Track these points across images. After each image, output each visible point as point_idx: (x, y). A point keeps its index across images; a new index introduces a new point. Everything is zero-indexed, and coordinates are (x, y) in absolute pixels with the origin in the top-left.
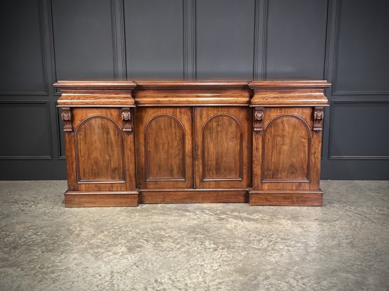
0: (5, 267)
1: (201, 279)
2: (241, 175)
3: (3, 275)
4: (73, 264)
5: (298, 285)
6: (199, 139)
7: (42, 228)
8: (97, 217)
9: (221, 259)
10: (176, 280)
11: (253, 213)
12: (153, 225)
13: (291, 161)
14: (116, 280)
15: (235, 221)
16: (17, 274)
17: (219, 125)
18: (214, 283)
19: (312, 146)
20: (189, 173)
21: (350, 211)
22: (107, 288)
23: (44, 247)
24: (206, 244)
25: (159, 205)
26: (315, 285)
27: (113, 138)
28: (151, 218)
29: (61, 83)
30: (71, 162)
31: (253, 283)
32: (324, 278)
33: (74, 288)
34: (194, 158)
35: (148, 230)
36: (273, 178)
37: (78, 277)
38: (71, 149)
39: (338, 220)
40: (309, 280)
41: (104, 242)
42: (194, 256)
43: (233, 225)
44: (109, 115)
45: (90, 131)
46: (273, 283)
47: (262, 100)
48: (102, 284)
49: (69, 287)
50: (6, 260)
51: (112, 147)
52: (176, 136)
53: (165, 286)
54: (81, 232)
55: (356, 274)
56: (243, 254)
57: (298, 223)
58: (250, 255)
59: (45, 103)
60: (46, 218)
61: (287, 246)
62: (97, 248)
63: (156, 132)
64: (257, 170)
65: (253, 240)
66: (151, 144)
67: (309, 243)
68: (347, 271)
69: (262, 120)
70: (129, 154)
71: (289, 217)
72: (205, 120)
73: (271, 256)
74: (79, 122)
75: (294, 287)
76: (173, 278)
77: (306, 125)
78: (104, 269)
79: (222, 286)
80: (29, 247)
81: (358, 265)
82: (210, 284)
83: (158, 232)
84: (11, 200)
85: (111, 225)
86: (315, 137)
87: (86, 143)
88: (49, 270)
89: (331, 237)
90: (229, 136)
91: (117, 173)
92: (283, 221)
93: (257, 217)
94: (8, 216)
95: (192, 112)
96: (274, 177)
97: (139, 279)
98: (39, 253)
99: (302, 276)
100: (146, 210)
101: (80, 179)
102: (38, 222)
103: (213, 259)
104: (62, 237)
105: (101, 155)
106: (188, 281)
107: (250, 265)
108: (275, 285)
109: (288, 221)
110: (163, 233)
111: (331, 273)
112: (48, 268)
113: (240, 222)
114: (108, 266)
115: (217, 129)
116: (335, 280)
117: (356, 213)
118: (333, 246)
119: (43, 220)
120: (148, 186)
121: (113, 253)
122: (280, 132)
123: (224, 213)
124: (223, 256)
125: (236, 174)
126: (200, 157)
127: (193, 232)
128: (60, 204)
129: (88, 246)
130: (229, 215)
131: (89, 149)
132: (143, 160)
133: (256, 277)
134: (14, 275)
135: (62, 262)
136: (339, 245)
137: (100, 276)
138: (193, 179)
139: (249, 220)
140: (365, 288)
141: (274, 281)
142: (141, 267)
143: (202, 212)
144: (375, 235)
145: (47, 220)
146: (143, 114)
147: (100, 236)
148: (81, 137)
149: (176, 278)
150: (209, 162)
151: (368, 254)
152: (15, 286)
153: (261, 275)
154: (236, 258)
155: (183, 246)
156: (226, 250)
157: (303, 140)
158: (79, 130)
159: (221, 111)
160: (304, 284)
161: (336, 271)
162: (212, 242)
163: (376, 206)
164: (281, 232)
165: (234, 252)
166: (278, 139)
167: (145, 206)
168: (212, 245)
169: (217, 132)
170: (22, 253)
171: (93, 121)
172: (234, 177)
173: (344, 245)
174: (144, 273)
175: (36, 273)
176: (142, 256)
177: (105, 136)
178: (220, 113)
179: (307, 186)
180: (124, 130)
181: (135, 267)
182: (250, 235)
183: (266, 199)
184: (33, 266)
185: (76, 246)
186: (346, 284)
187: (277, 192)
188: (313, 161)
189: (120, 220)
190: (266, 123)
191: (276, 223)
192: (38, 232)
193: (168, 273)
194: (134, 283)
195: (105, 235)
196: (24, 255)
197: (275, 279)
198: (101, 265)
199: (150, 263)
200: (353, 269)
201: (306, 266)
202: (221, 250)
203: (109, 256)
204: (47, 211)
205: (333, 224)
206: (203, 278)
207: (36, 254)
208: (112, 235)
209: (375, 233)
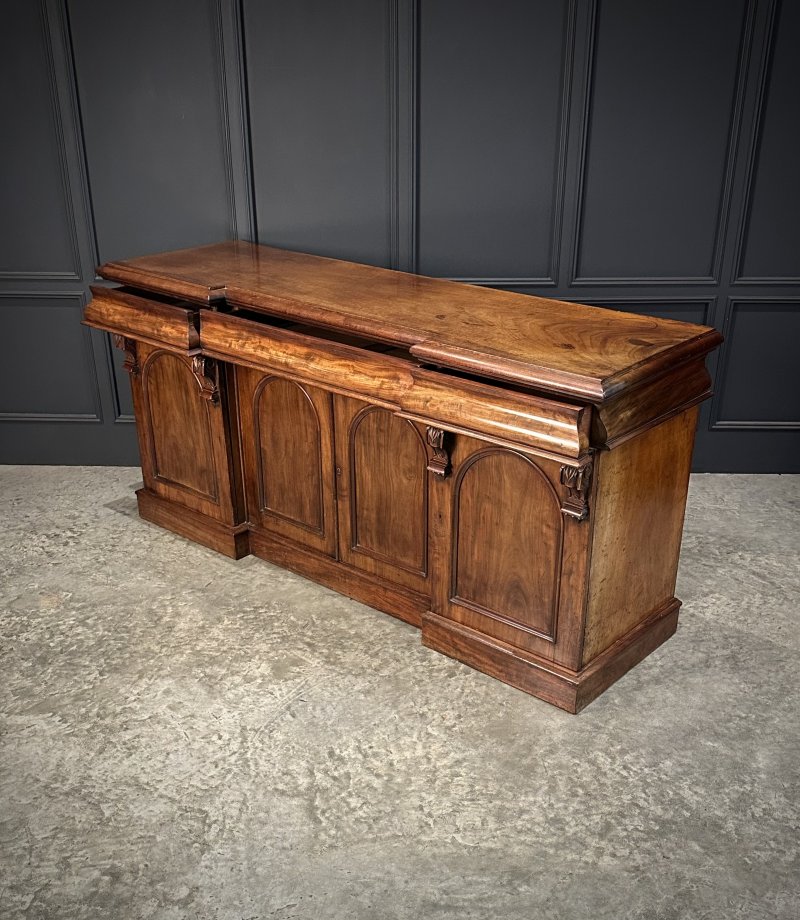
0: (28, 712)
1: (420, 752)
3: (25, 733)
4: (164, 707)
5: (613, 770)
7: (94, 605)
8: (207, 579)
9: (463, 699)
10: (370, 752)
12: (324, 602)
14: (252, 750)
16: (53, 732)
18: (445, 762)
21: (742, 567)
22: (236, 770)
23: (102, 660)
26: (646, 770)
32: (668, 751)
33: (169, 770)
35: (314, 617)
37: (176, 740)
39: (712, 592)
40: (637, 758)
41: (225, 648)
42: (408, 690)
46: (564, 762)
48: (224, 759)
49: (160, 765)
50: (25, 693)
53: (348, 768)
54: (176, 620)
55: (733, 742)
60: (100, 577)
62: (211, 665)
68: (716, 733)
75: (605, 774)
76: (365, 747)
78: (228, 720)
79: (462, 771)
80: (72, 658)
81: (741, 718)
82: (438, 764)
83: (333, 622)
84: (22, 526)
85: (236, 602)
88: (118, 721)
89: (693, 641)
94: (20, 570)
97: (297, 747)
98: (93, 676)
99: (625, 745)
102: (85, 589)
103: (447, 699)
104: (138, 630)
106: (395, 757)
107: (521, 715)
108: (567, 768)
110: (344, 626)
111: (683, 738)
112: (115, 715)
114: (236, 713)
115: (378, 439)
116: (688, 758)
117: (754, 573)
118: (693, 666)
119: (95, 583)
121: (245, 677)
124: (467, 691)
129: (193, 659)
133: (529, 748)
134: (48, 733)
135: (142, 701)
136: (707, 664)
137: (220, 738)
140: (747, 779)
141: (565, 758)
142: (301, 718)
144: (786, 637)
145: (103, 583)
147: (215, 632)
149: (371, 747)
151: (765, 688)
152: (53, 761)
153: (542, 742)
154: (494, 696)
155: (386, 663)
160: (625, 768)
161: (692, 732)
169: (379, 446)
170: (60, 676)
173: (717, 663)
174: (308, 732)
175: (93, 728)
176: (302, 687)
181: (289, 717)
184: (83, 710)
185: (167, 656)
186: (710, 767)
189: (254, 588)
192: (88, 618)
193: (355, 734)
194: (287, 758)
195: (225, 630)
196: (63, 681)
197: (569, 753)
198: (221, 710)
199: (318, 708)
200: (728, 729)
201: (632, 719)
202: (462, 676)
203: (236, 686)
204: (102, 559)
205: (701, 604)
206: (424, 747)
207: (88, 678)
208: (240, 630)
209: (787, 630)
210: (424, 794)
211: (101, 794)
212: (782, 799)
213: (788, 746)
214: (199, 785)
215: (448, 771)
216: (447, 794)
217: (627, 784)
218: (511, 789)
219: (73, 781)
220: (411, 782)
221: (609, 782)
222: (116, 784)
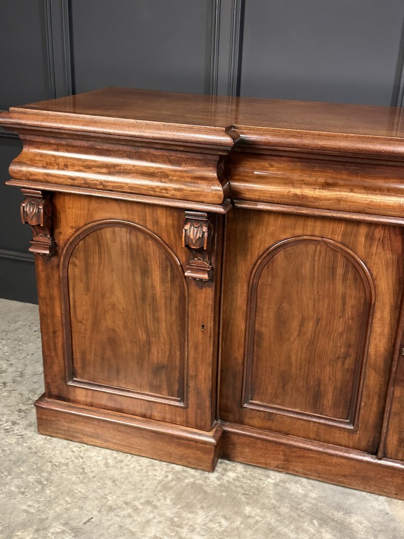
20: (368, 410)
30: (51, 330)
34: (391, 376)
38: (52, 298)
44: (149, 224)
45: (100, 259)
51: (155, 310)
52: (344, 304)
63: (285, 283)
66: (268, 313)
70: (199, 337)
74: (71, 231)
87: (88, 289)
91: (164, 377)
100: (231, 498)
101: (73, 374)
105: (125, 325)
120: (246, 420)
131: (95, 306)
132: (238, 352)
138: (380, 432)
146: (252, 226)
148: (77, 271)
158: (71, 253)
171: (107, 233)
177: (138, 279)
180: (188, 272)
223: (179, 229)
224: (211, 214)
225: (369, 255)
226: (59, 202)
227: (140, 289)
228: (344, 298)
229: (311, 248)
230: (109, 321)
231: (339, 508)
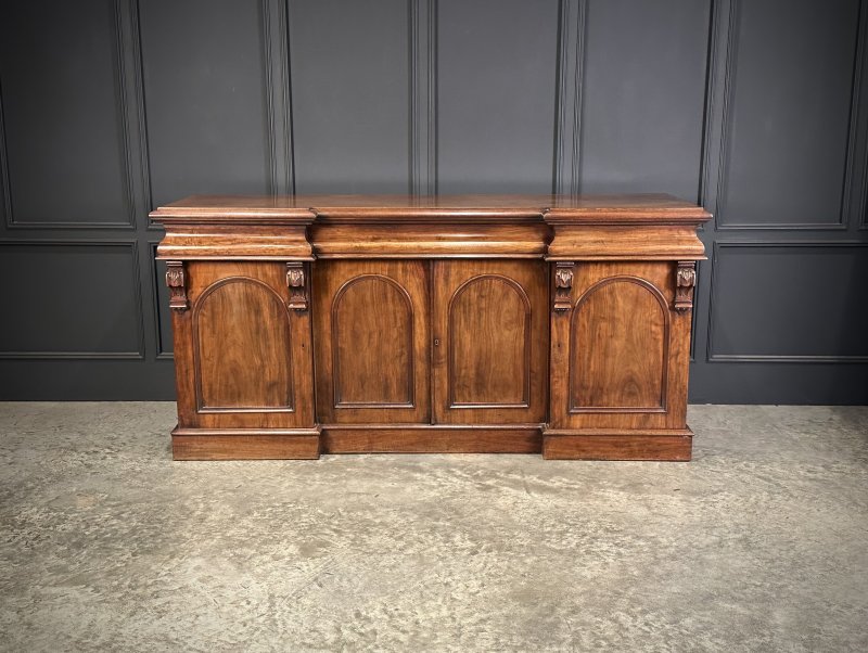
0: (62, 584)
1: (445, 612)
2: (527, 398)
3: (59, 600)
4: (195, 580)
5: (635, 627)
6: (443, 325)
7: (129, 503)
8: (237, 482)
9: (486, 571)
10: (396, 613)
11: (551, 476)
12: (351, 499)
13: (628, 371)
14: (279, 613)
15: (513, 492)
16: (86, 600)
17: (482, 297)
18: (470, 620)
19: (672, 339)
20: (420, 391)
21: (748, 473)
22: (264, 628)
23: (136, 545)
24: (455, 540)
25: (362, 457)
26: (667, 627)
27: (268, 323)
28: (345, 486)
29: (164, 212)
30: (184, 369)
31: (548, 620)
32: (688, 612)
33: (198, 629)
34: (431, 362)
35: (341, 510)
36: (591, 405)
37: (206, 606)
38: (185, 343)
39: (721, 491)
40: (658, 617)
41: (254, 535)
42: (432, 565)
43: (510, 501)
44: (260, 277)
45: (223, 308)
46: (587, 621)
47: (570, 247)
48: (252, 620)
49: (189, 625)
50: (62, 570)
51: (266, 339)
52: (395, 318)
53: (375, 625)
54: (208, 513)
55: (751, 605)
56: (528, 561)
57: (639, 497)
58: (542, 564)
59: (128, 246)
60: (136, 482)
61: (616, 545)
62: (241, 547)
63: (355, 309)
64: (560, 388)
65: (548, 532)
66: (346, 333)
67: (661, 539)
68: (733, 598)
69: (570, 288)
70: (301, 353)
71: (623, 483)
72: (454, 287)
73: (584, 566)
74: (200, 290)
75: (627, 629)
76: (391, 609)
77: (659, 298)
78: (257, 590)
79: (487, 628)
80: (106, 544)
81: (757, 586)
82: (463, 622)
83: (359, 514)
84: (64, 445)
85: (266, 500)
86: (677, 322)
87: (214, 332)
88: (149, 591)
89: (705, 528)
90: (502, 320)
91: (276, 391)
92: (611, 494)
93: (558, 484)
94: (60, 478)
95: (427, 271)
96: (594, 402)
97: (324, 610)
98: (126, 557)
99: (645, 607)
100: (335, 467)
101: (203, 404)
102: (120, 491)
103: (470, 572)
104: (171, 522)
105: (244, 357)
106: (421, 616)
107: (542, 584)
108: (590, 624)
109: (621, 493)
110: (369, 516)
111: (702, 602)
112: (147, 586)
113: (523, 494)
114: (264, 584)
115: (478, 304)
116: (708, 617)
117: (759, 477)
118: (707, 546)
119: (131, 487)
120: (338, 419)
121: (273, 556)
122: (607, 311)
123: (492, 475)
124: (489, 565)
125: (516, 396)
126: (443, 360)
127: (429, 515)
128: (163, 453)
129: (223, 543)
130: (501, 478)
131: (220, 344)
132: (328, 366)
133: (553, 610)
134: (80, 601)
135: (173, 576)
136: (720, 544)
137: (249, 603)
138: (430, 406)
139: (542, 489)
140: (766, 632)
141: (588, 618)
142: (328, 587)
143: (449, 472)
144: (794, 524)
145: (139, 487)
146: (329, 273)
147: (245, 522)
148: (205, 320)
149: (397, 610)
150: (463, 371)
151: (778, 563)
152: (85, 622)
153: (564, 604)
154: (515, 569)
155: (411, 544)
156: (495, 552)
157: (654, 328)
158: (200, 306)
159: (487, 269)
160: (646, 624)
161: (710, 597)
162: (467, 535)
163: (801, 463)
164: (605, 515)
165: (511, 557)
166: (603, 325)
167: (332, 459)
168: (468, 542)
169: (480, 310)
170: (94, 557)
171: (229, 288)
172: (513, 402)
173: (730, 544)
174: (334, 598)
175: (124, 597)
176: (329, 563)
177: (253, 318)
178: (484, 273)
179: (660, 421)
180: (291, 306)
181: (316, 586)
182: (543, 522)
183: (578, 446)
184: (116, 583)
185: (198, 541)
186: (730, 624)
187: (600, 432)
188: (674, 369)
189: (283, 488)
190: (579, 294)
191: (597, 497)
192: (123, 513)
193: (381, 599)
194: (315, 618)
195: (256, 520)
196: (96, 561)
197: (591, 613)
198: (249, 581)
199: (345, 580)
200: (744, 594)
201: (652, 587)
202: (485, 554)
203: (264, 563)
204: (138, 469)
205: (711, 499)
206: (449, 609)
207: (122, 558)
208: (270, 520)
209: (794, 519)
210: (449, 646)
211: (131, 648)
212: (801, 648)
213: (804, 607)
214: (228, 640)
215: (473, 628)
216: (473, 645)
217: (649, 637)
218: (536, 642)
219: (104, 637)
220: (436, 636)
221: (631, 636)
222: (146, 640)
223: (283, 277)
224: (304, 262)
225: (406, 282)
226: (192, 270)
227: (254, 325)
228: (394, 314)
229: (370, 281)
230: (231, 355)
231: (410, 462)
